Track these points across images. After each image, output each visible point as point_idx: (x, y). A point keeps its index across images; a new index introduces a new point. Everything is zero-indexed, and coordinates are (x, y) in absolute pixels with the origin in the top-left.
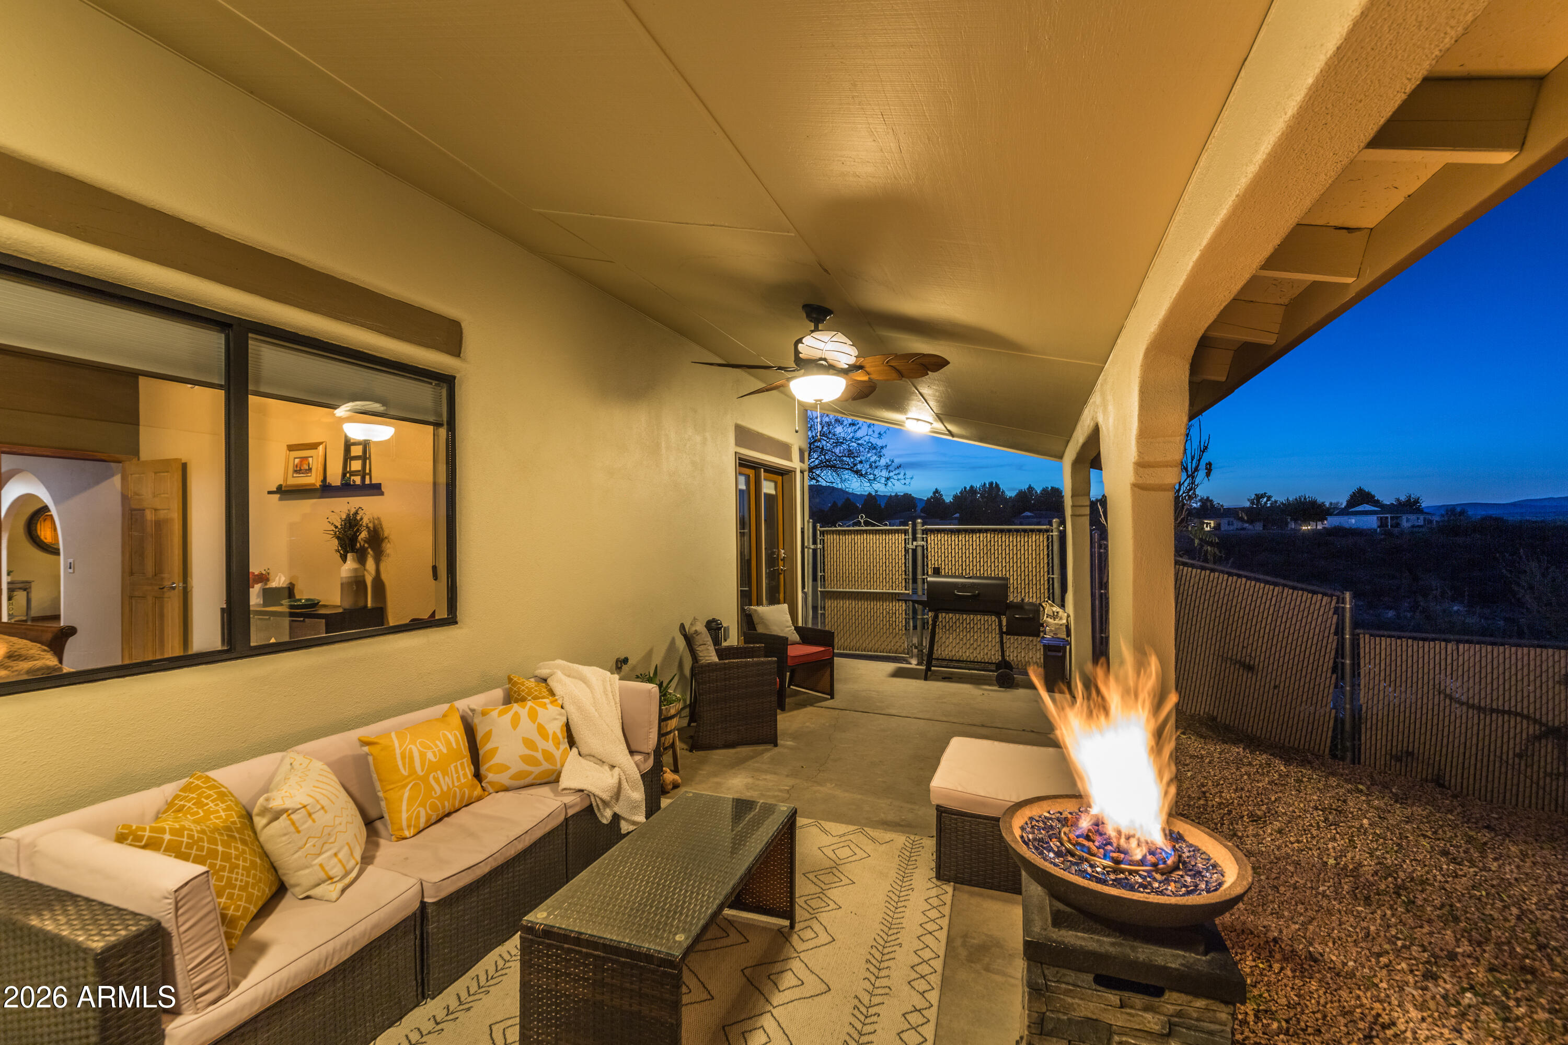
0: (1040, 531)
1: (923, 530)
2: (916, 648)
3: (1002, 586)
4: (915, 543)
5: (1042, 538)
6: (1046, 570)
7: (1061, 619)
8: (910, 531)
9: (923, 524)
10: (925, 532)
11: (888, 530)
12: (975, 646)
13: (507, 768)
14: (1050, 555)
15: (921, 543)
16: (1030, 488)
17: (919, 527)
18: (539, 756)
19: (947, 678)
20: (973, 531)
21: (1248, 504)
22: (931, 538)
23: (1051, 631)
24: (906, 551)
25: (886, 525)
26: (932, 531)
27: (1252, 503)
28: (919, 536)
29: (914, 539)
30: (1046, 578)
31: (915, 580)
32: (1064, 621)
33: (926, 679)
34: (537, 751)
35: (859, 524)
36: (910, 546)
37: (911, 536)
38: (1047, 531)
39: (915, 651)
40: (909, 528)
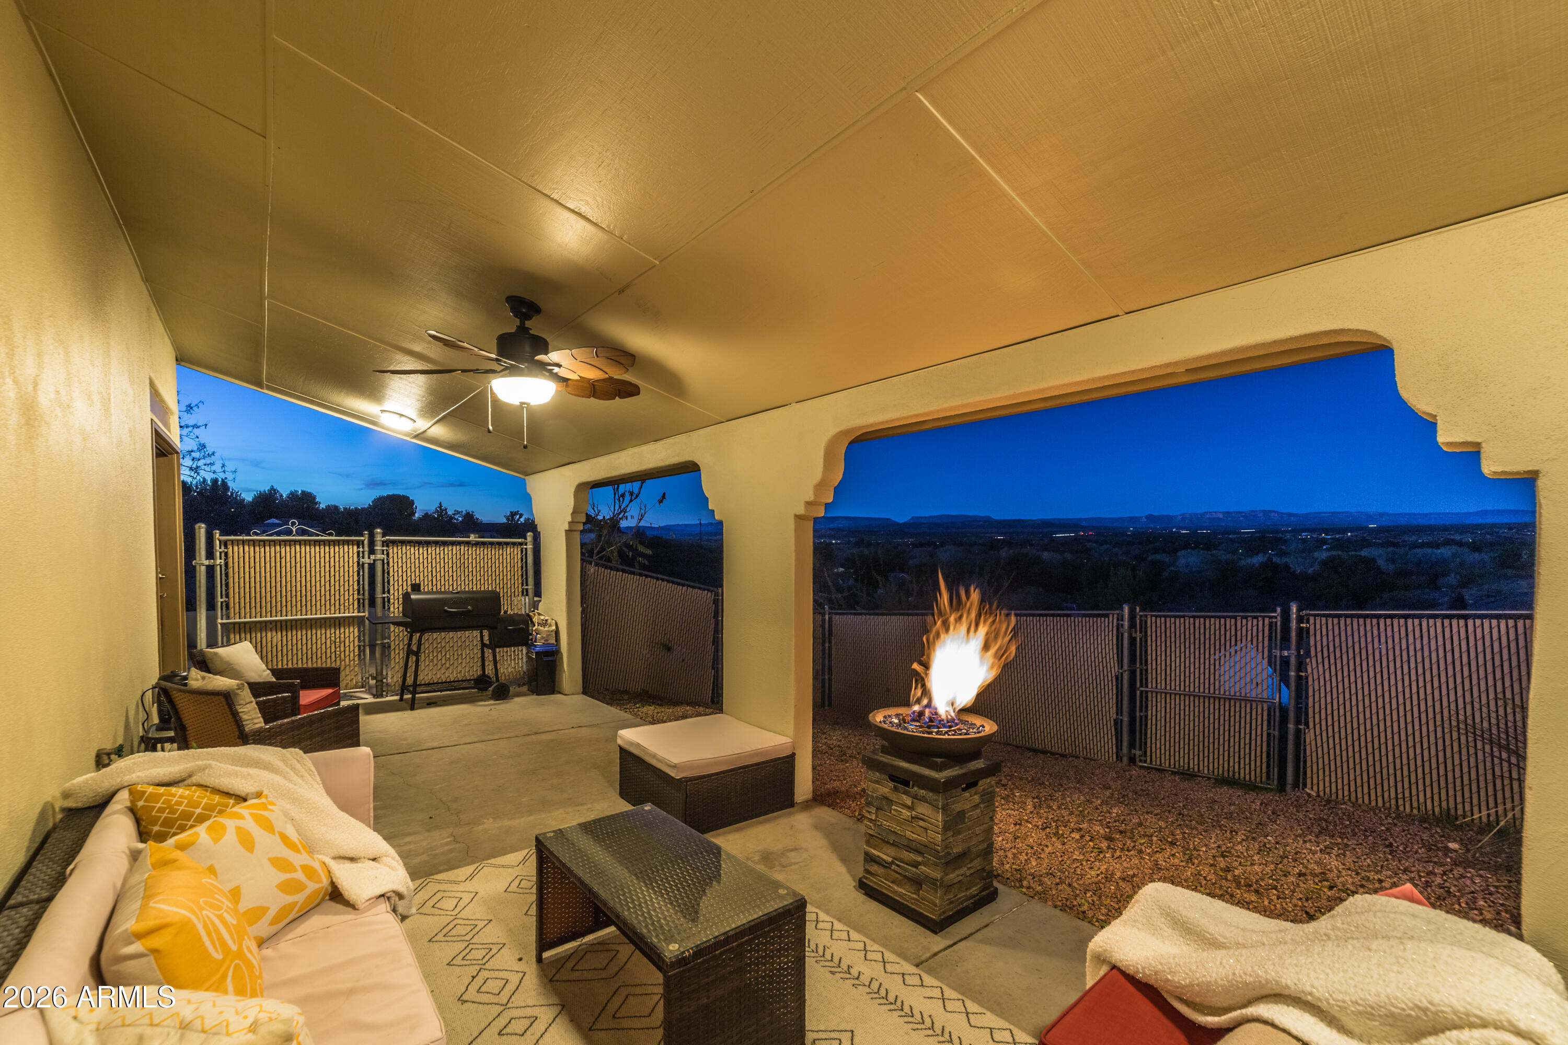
0: (514, 544)
1: (383, 542)
2: (374, 678)
3: (493, 599)
4: (372, 557)
5: (517, 551)
6: (520, 581)
7: (550, 626)
8: (366, 542)
9: (384, 535)
10: (386, 544)
11: (333, 541)
12: (448, 665)
13: (264, 910)
14: (525, 567)
15: (379, 556)
16: (273, 491)
17: (379, 538)
18: (300, 875)
19: (431, 703)
20: (445, 544)
21: (505, 521)
22: (393, 550)
23: (542, 638)
24: (361, 566)
25: (331, 534)
26: (394, 543)
27: (508, 519)
28: (378, 548)
29: (372, 551)
30: (520, 590)
31: (372, 603)
32: (554, 628)
33: (412, 708)
34: (295, 870)
35: (289, 532)
36: (366, 560)
37: (366, 549)
38: (521, 544)
39: (372, 682)
40: (365, 538)
